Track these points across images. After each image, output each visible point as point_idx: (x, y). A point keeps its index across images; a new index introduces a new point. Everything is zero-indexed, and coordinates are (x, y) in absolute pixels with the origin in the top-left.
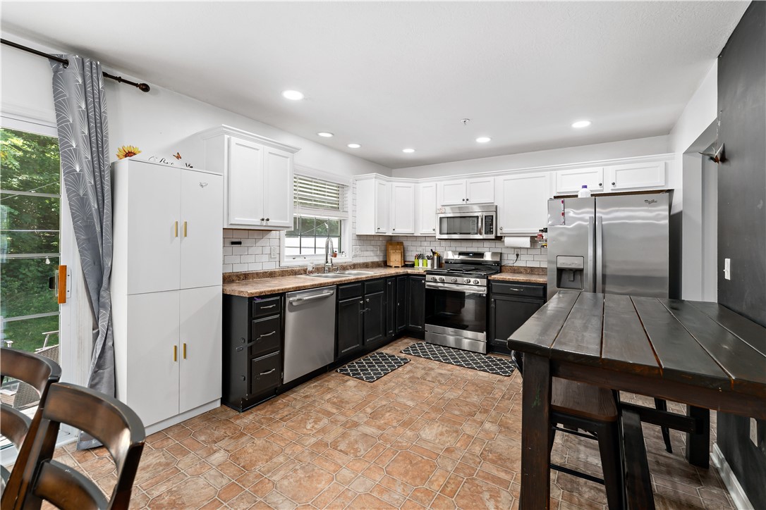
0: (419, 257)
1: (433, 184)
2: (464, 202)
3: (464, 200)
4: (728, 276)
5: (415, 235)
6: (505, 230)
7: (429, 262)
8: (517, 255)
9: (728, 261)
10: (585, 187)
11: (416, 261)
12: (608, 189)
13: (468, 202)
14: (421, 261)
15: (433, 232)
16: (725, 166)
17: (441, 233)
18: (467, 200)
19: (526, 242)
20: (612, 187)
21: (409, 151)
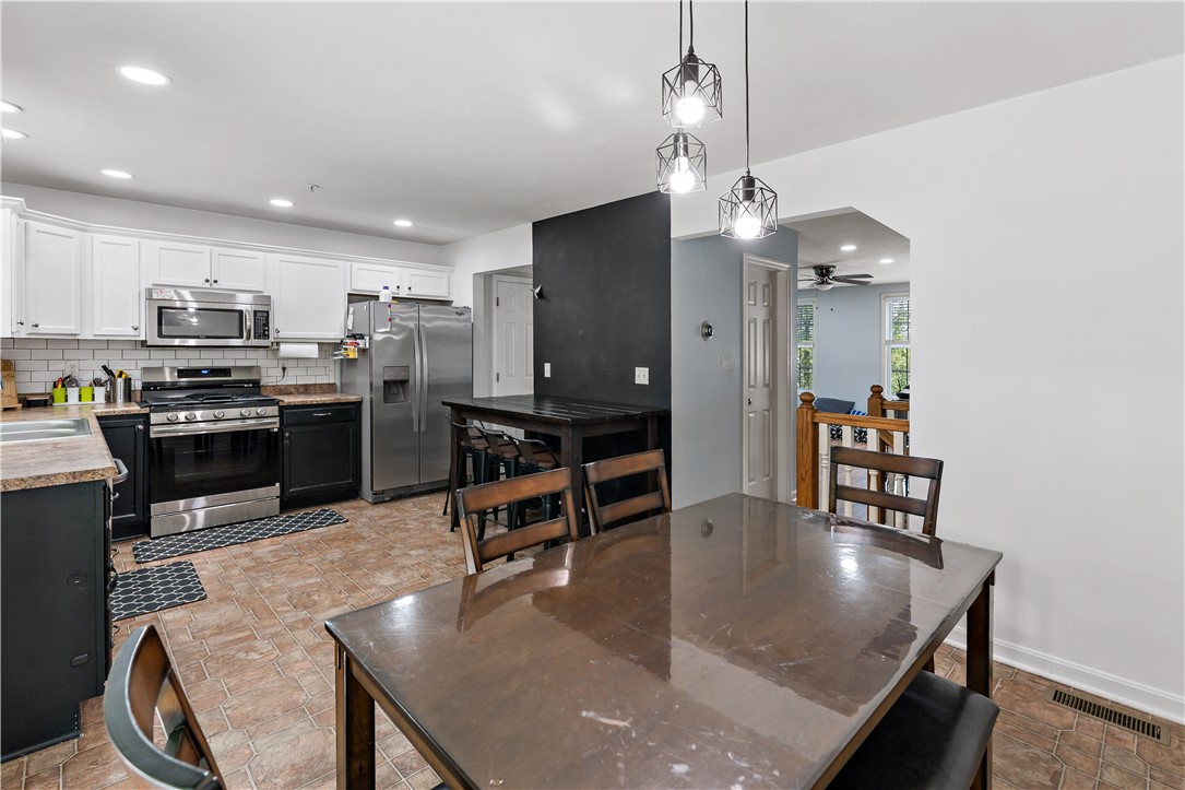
0: (67, 382)
1: (134, 241)
2: (208, 285)
3: (207, 281)
4: (547, 374)
5: (79, 337)
6: (282, 334)
7: (100, 393)
8: (284, 369)
9: (547, 367)
10: (386, 288)
11: (59, 392)
12: (403, 293)
13: (215, 285)
14: (73, 393)
15: (133, 332)
16: (542, 302)
17: (160, 335)
18: (216, 282)
19: (312, 351)
20: (407, 291)
21: (117, 175)
